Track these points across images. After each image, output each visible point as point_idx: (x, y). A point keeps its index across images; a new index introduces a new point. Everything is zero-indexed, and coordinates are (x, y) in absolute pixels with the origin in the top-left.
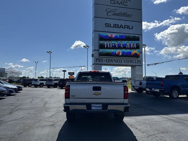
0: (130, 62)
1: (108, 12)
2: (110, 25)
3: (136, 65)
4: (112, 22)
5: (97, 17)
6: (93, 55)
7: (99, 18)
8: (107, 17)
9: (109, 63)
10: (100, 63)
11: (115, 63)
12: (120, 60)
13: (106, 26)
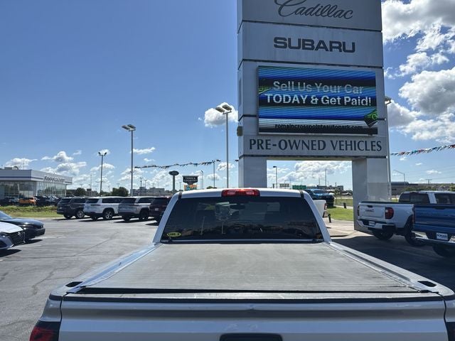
0: (349, 147)
1: (282, 6)
2: (287, 42)
3: (367, 157)
4: (294, 34)
5: (250, 21)
6: (240, 131)
7: (255, 22)
8: (279, 19)
9: (288, 151)
10: (261, 152)
11: (306, 152)
12: (321, 143)
13: (276, 46)
